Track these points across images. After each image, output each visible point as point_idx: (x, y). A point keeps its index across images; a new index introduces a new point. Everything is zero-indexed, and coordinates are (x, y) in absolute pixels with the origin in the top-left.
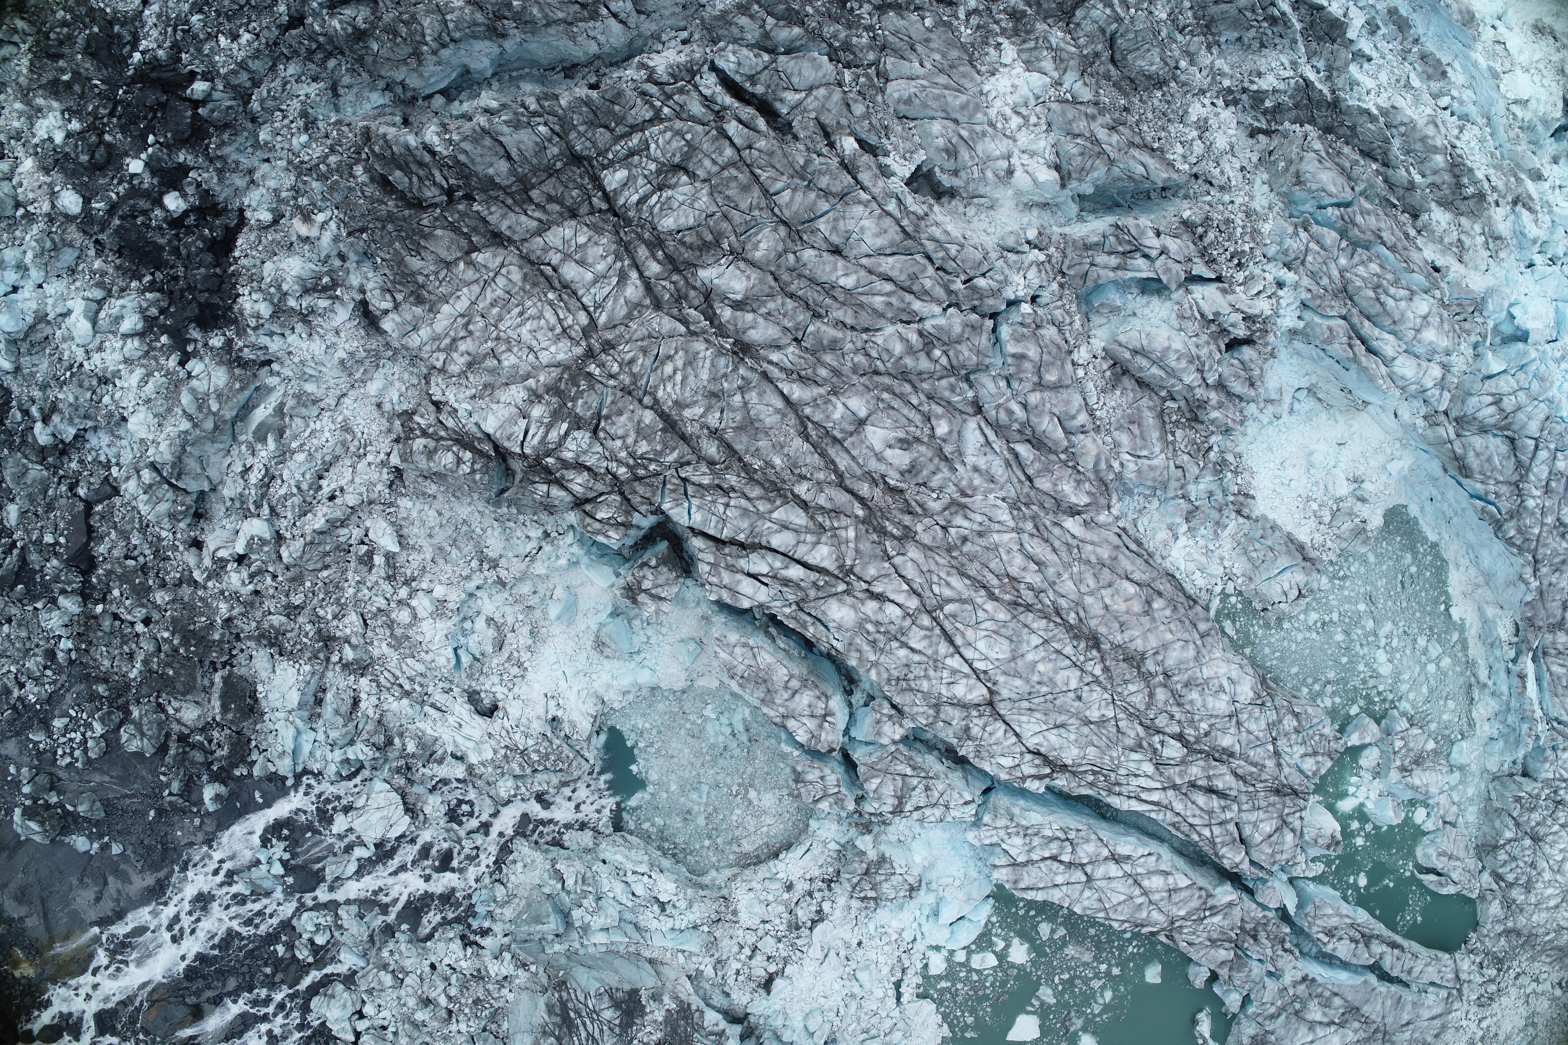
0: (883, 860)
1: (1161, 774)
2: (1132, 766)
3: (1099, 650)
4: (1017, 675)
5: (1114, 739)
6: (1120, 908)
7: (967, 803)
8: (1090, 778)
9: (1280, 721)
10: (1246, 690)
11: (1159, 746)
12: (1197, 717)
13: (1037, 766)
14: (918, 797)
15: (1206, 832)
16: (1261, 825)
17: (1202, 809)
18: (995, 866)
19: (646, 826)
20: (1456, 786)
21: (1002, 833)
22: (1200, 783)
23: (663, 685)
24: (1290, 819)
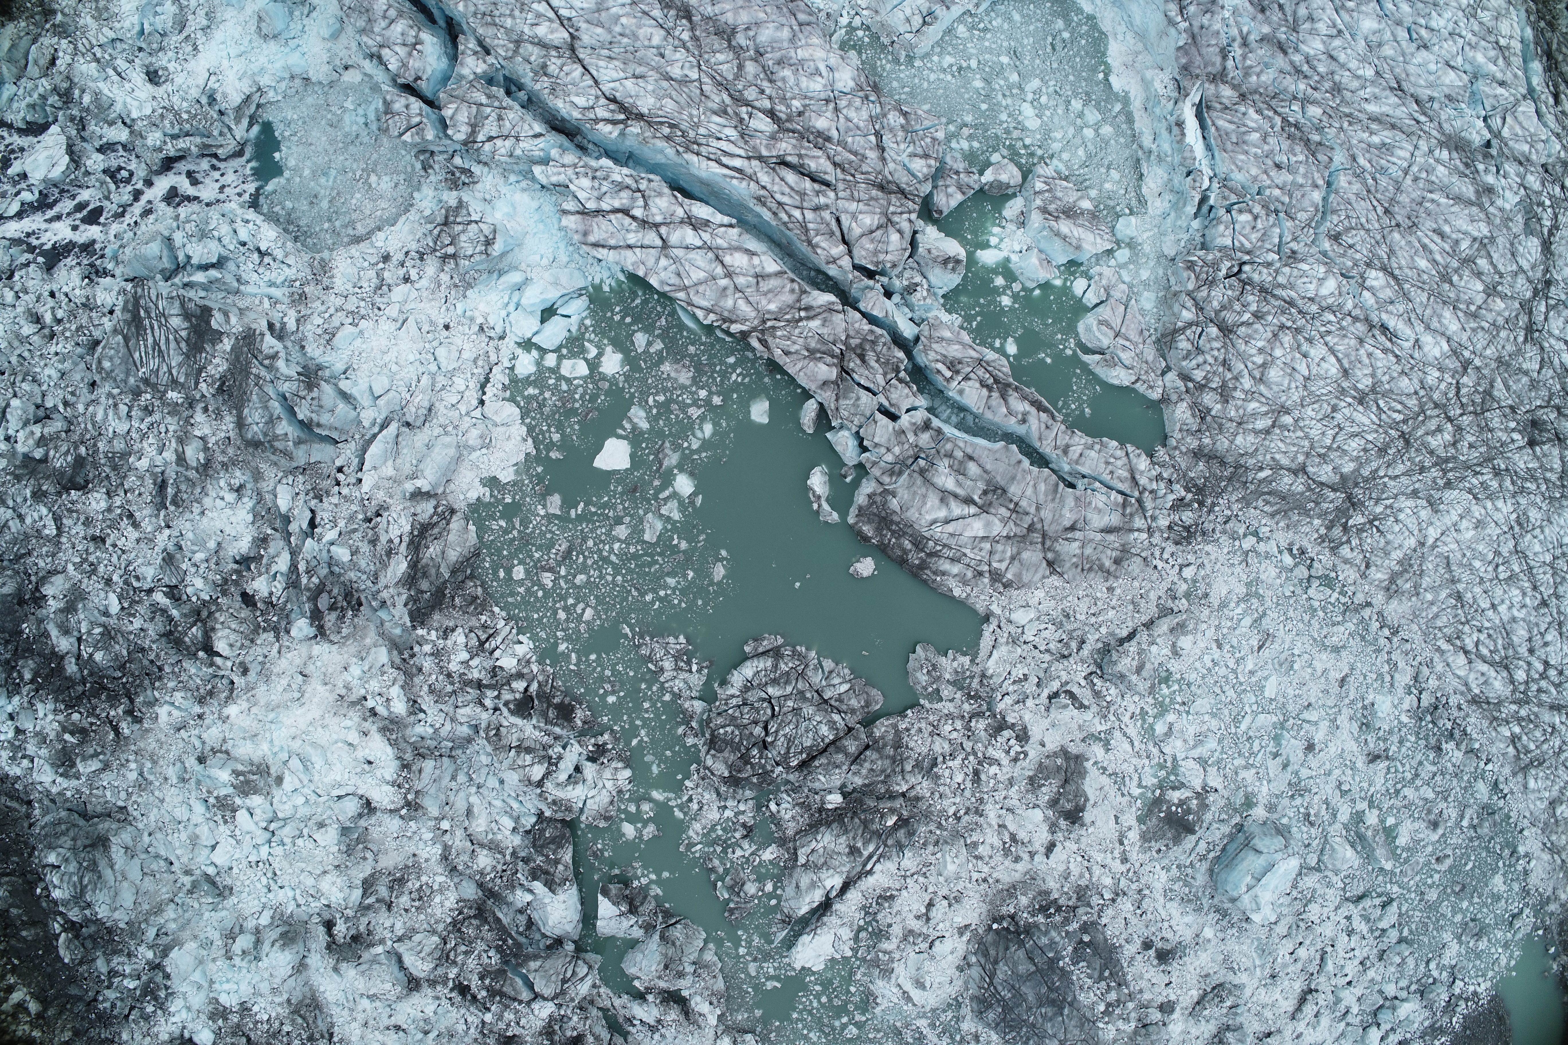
0: (461, 204)
1: (746, 142)
2: (713, 127)
3: (690, 20)
4: (600, 24)
5: (697, 100)
6: (701, 289)
7: (537, 136)
8: (666, 130)
9: (885, 115)
10: (846, 79)
11: (746, 117)
12: (788, 95)
13: (612, 111)
14: (490, 128)
15: (797, 213)
16: (860, 217)
17: (792, 189)
18: (565, 212)
19: (277, 209)
20: (1126, 264)
21: (570, 171)
22: (789, 159)
23: (311, 75)
24: (896, 219)
